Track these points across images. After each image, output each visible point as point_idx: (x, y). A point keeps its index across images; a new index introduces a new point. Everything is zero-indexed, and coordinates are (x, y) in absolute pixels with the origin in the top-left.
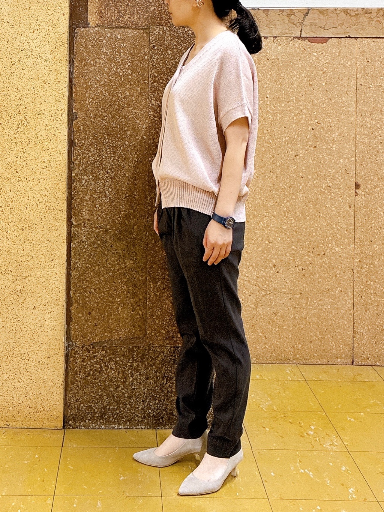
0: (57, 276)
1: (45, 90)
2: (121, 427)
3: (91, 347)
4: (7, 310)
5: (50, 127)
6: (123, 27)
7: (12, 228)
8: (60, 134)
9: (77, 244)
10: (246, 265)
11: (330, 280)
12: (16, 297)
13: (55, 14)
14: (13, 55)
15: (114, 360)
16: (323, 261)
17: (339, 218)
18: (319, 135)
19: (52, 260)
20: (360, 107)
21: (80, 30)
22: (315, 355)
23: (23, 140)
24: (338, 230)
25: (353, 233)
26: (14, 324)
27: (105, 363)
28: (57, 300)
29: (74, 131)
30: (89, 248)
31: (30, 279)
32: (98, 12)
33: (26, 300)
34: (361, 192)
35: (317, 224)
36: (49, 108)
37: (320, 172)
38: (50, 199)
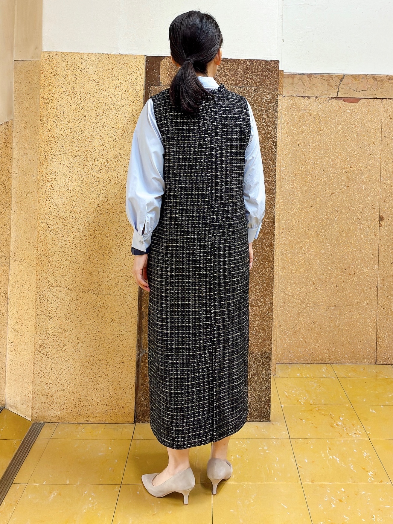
0: (131, 294)
1: (124, 137)
4: (89, 323)
7: (95, 254)
10: (291, 282)
11: (359, 295)
12: (97, 312)
13: (134, 74)
14: (98, 108)
16: (354, 280)
17: (367, 244)
18: (351, 177)
19: (127, 281)
20: (384, 155)
21: (154, 88)
22: (346, 356)
23: (105, 179)
24: (366, 254)
25: (377, 257)
26: (95, 334)
28: (131, 314)
31: (109, 296)
32: (168, 73)
33: (105, 314)
34: (384, 223)
35: (349, 249)
36: (127, 153)
37: (351, 207)
38: (127, 229)
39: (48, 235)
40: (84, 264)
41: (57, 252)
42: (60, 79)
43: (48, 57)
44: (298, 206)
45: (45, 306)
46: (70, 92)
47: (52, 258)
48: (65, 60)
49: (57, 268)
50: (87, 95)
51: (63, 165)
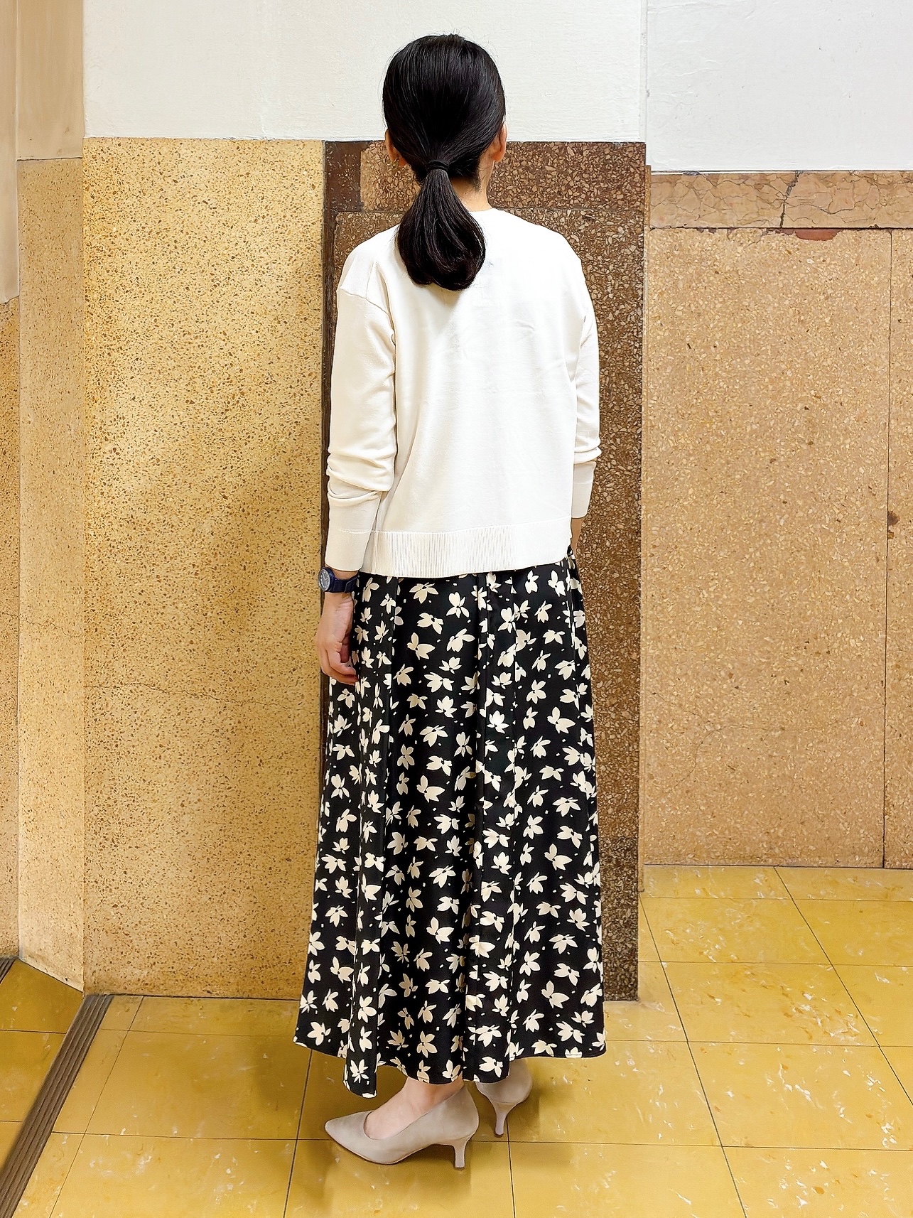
0: (304, 701)
1: (280, 334)
4: (208, 767)
5: (288, 407)
7: (217, 607)
8: (307, 422)
10: (675, 673)
11: (839, 702)
12: (224, 741)
13: (298, 186)
14: (216, 267)
17: (857, 582)
18: (817, 421)
19: (294, 670)
20: (897, 365)
21: (345, 217)
22: (811, 847)
23: (237, 434)
24: (856, 605)
25: (885, 612)
26: (221, 794)
28: (303, 747)
31: (252, 707)
32: (379, 181)
33: (244, 748)
34: (899, 530)
35: (815, 594)
36: (287, 372)
37: (819, 493)
38: (289, 550)
39: (110, 565)
40: (193, 631)
41: (131, 605)
42: (128, 201)
43: (99, 152)
44: (691, 491)
45: (107, 728)
46: (151, 232)
47: (119, 618)
48: (138, 155)
49: (133, 639)
50: (190, 237)
51: (141, 401)
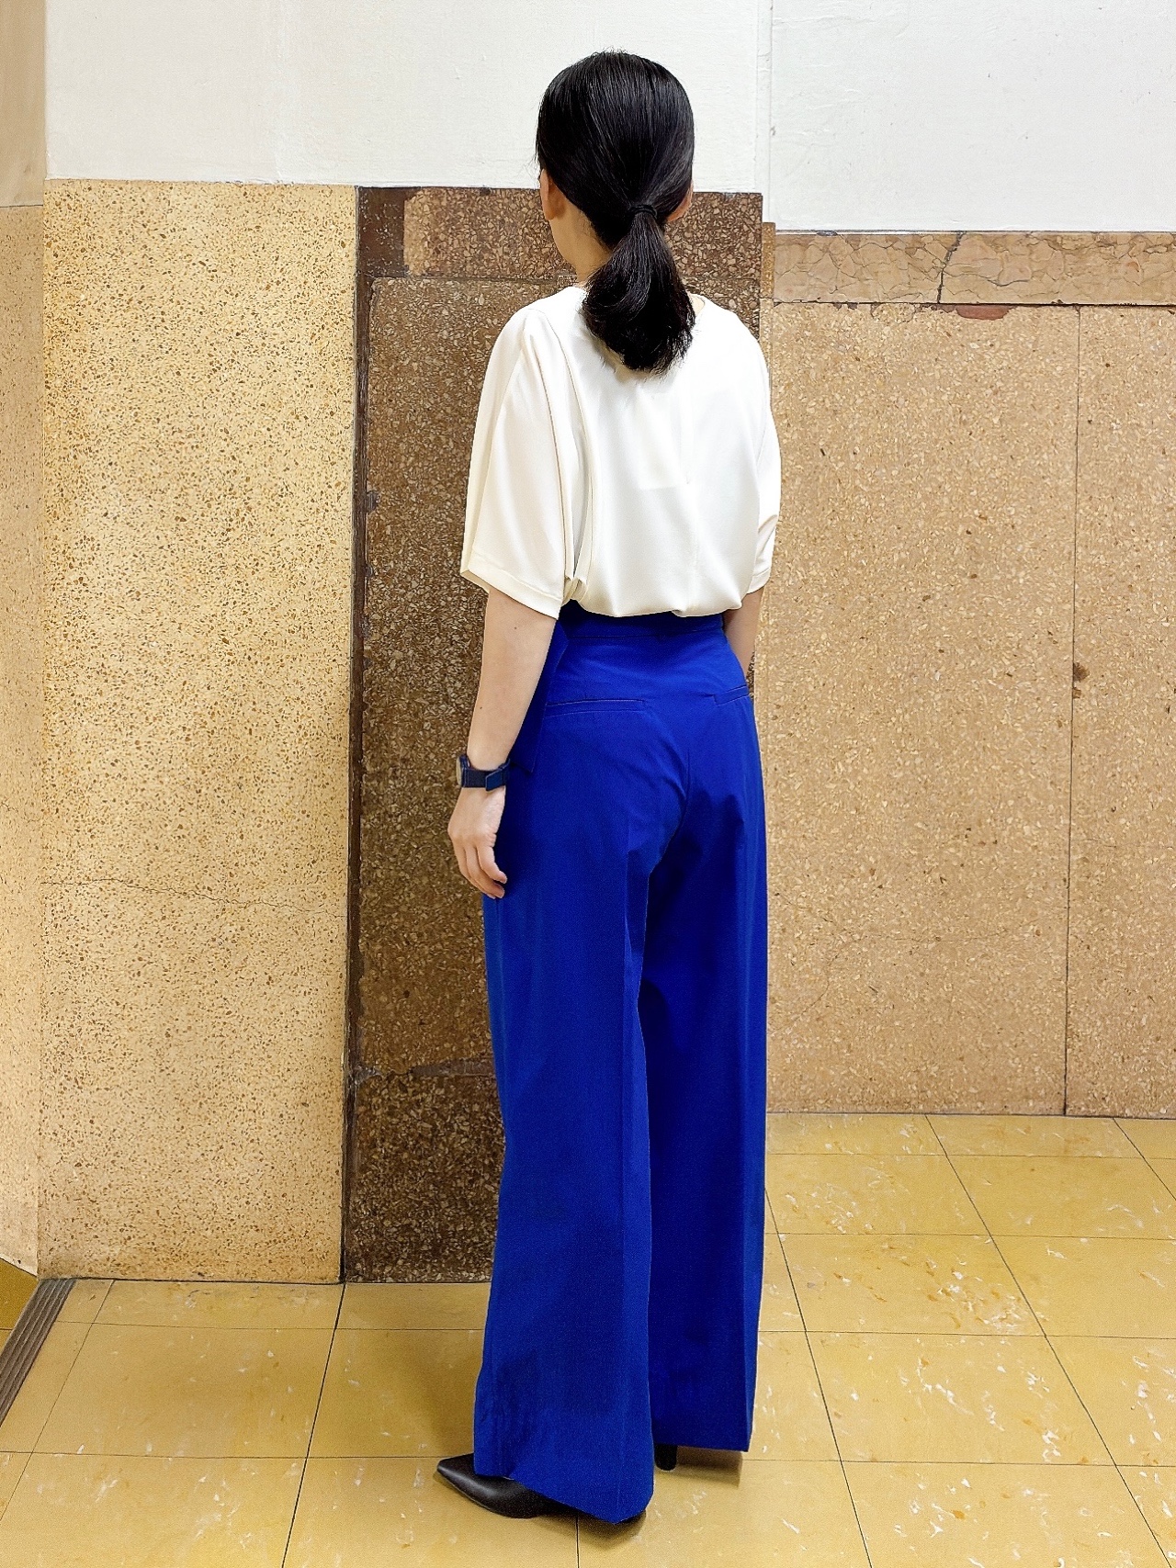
0: (326, 901)
1: (298, 433)
2: (483, 1277)
3: (411, 1078)
4: (201, 986)
5: (308, 527)
6: (492, 278)
7: (213, 782)
8: (334, 546)
9: (376, 820)
10: (801, 869)
11: (1008, 906)
12: (223, 953)
13: (322, 243)
14: (216, 346)
15: (467, 1110)
16: (994, 860)
17: (1033, 753)
18: (982, 548)
19: (314, 862)
20: (1086, 477)
21: (384, 283)
22: (972, 1090)
23: (241, 559)
24: (1032, 782)
25: (1068, 791)
26: (218, 1020)
27: (445, 1119)
28: (325, 961)
29: (369, 538)
30: (407, 833)
31: (259, 908)
32: (429, 238)
33: (248, 961)
34: (1088, 687)
35: (978, 767)
36: (306, 481)
37: (984, 640)
38: (309, 709)
39: (75, 728)
40: (182, 813)
41: (101, 778)
42: (100, 261)
43: (63, 198)
44: (823, 637)
45: (70, 936)
46: (130, 300)
47: (86, 795)
48: (114, 203)
49: (103, 823)
50: (182, 308)
51: (115, 518)
